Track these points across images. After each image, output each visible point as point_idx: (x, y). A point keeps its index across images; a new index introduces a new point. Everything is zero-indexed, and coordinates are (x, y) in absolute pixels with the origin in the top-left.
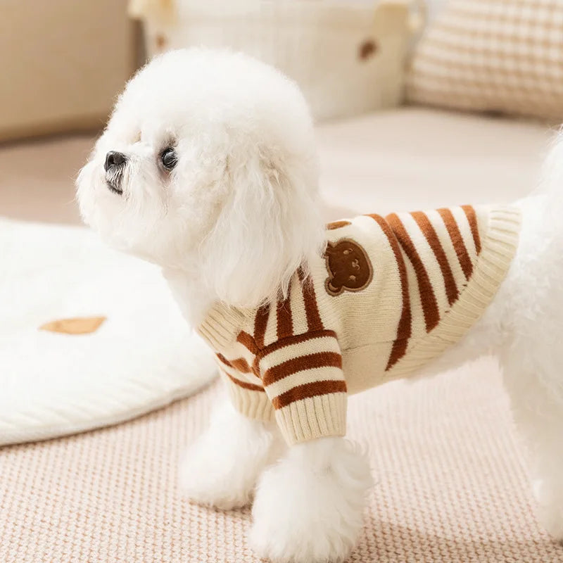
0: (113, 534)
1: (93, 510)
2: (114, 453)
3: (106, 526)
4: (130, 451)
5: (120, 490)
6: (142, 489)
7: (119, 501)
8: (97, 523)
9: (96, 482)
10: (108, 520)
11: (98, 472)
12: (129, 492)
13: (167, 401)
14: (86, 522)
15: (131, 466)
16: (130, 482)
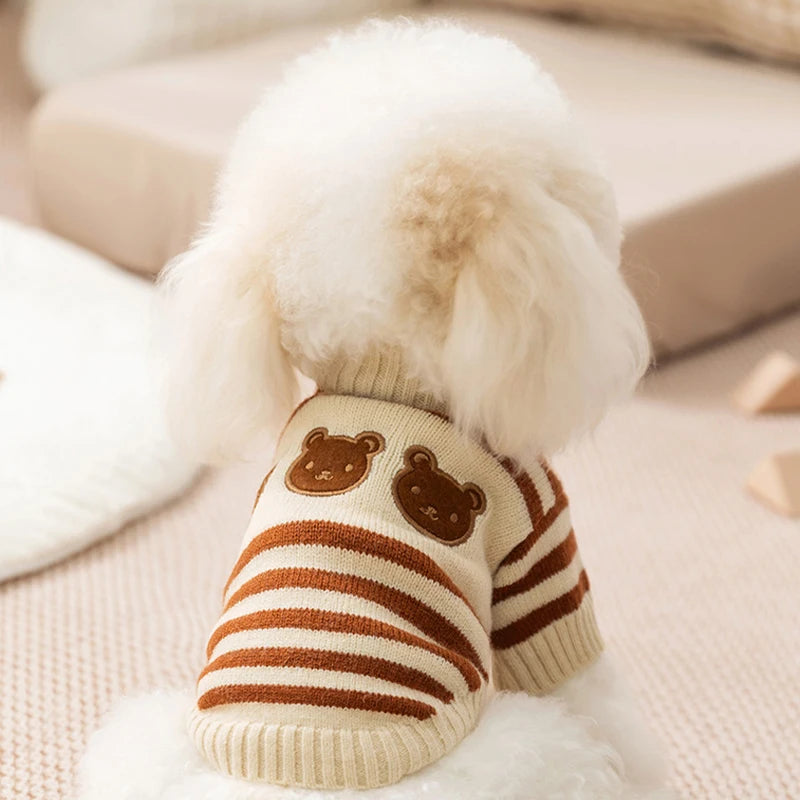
0: (63, 786)
1: (22, 740)
2: (42, 625)
3: (50, 771)
4: (67, 623)
5: (61, 699)
6: (96, 697)
7: (63, 721)
8: (33, 767)
9: (21, 683)
10: (50, 759)
11: (21, 663)
12: (76, 704)
13: (115, 524)
14: (14, 765)
15: (73, 651)
16: (75, 683)
